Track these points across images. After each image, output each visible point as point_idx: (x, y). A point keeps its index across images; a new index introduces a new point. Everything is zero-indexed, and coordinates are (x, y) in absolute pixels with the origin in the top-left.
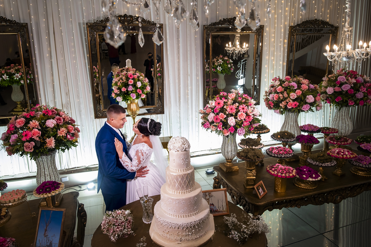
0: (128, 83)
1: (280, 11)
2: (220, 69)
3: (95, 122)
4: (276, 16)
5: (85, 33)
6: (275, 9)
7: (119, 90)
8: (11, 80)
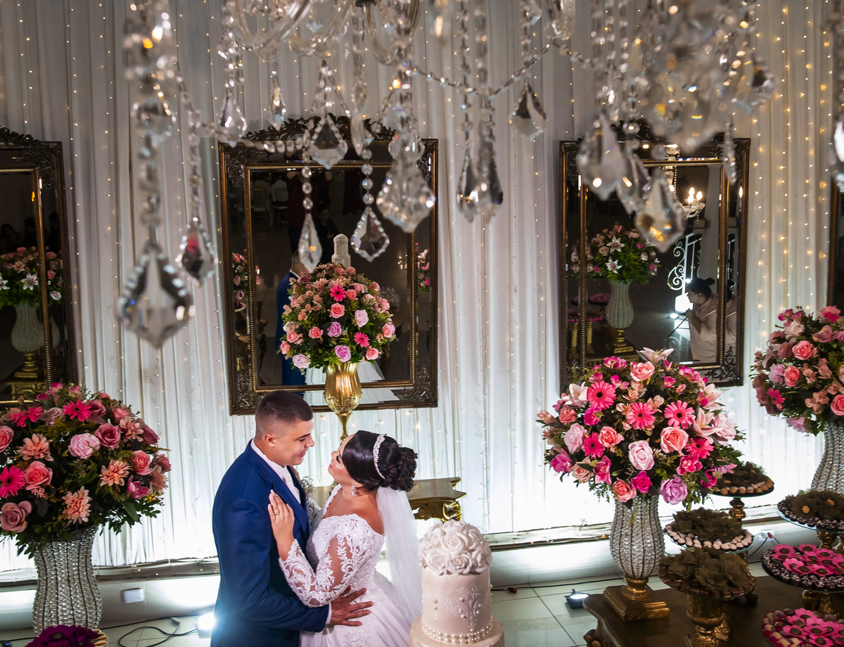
0: (329, 313)
1: (802, 95)
2: (614, 267)
3: (230, 424)
4: (789, 110)
5: (214, 166)
6: (784, 89)
7: (301, 335)
8: (14, 291)
